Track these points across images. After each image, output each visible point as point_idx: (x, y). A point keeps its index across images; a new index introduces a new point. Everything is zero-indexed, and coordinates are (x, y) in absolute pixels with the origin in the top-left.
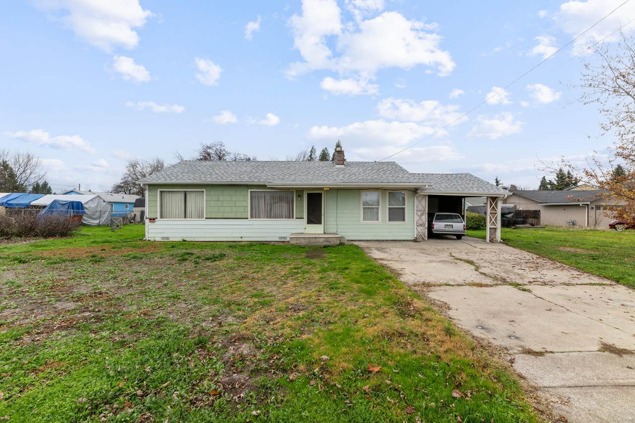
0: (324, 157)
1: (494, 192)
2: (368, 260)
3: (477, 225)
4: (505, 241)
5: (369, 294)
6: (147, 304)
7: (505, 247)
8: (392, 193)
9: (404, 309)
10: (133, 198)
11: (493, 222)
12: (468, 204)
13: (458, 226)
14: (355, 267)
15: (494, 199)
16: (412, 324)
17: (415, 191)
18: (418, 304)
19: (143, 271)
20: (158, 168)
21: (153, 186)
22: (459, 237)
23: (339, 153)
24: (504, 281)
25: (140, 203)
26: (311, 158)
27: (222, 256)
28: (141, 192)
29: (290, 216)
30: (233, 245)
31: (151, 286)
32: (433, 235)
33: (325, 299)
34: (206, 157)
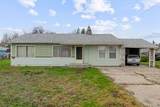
0: (83, 32)
1: (152, 46)
2: (101, 74)
3: (145, 60)
4: (157, 66)
5: (101, 88)
6: (11, 92)
7: (157, 69)
8: (111, 47)
9: (115, 94)
10: (6, 49)
11: (152, 59)
12: (141, 51)
13: (138, 60)
14: (96, 77)
15: (152, 49)
16: (119, 100)
17: (120, 46)
18: (121, 92)
19: (10, 78)
20: (16, 36)
21: (14, 44)
22: (138, 65)
23: (89, 30)
24: (156, 83)
25: (9, 51)
26: (78, 33)
27: (42, 72)
28: (9, 46)
29: (69, 56)
30: (46, 68)
31: (13, 84)
32: (127, 64)
33: (84, 90)
34: (35, 32)
